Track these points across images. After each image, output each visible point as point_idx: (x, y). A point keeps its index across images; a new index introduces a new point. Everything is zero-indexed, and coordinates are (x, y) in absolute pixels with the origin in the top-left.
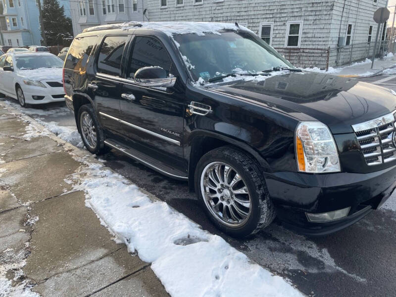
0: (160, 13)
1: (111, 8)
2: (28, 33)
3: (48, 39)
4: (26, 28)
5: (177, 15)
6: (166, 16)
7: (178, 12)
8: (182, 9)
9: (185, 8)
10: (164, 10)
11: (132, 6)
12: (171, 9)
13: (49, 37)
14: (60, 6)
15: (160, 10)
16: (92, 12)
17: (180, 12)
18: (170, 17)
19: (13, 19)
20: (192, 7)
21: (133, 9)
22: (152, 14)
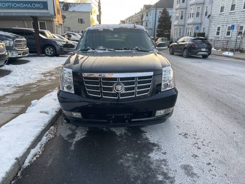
0: (218, 17)
1: (192, 15)
2: (151, 30)
3: (159, 33)
4: (151, 28)
5: (229, 18)
6: (222, 19)
7: (230, 16)
8: (233, 13)
9: (235, 13)
10: (222, 15)
11: (205, 14)
12: (226, 14)
13: (160, 32)
14: (170, 15)
15: (219, 15)
16: (182, 18)
17: (232, 16)
18: (224, 19)
19: (146, 23)
20: (241, 12)
21: (204, 15)
22: (213, 18)
